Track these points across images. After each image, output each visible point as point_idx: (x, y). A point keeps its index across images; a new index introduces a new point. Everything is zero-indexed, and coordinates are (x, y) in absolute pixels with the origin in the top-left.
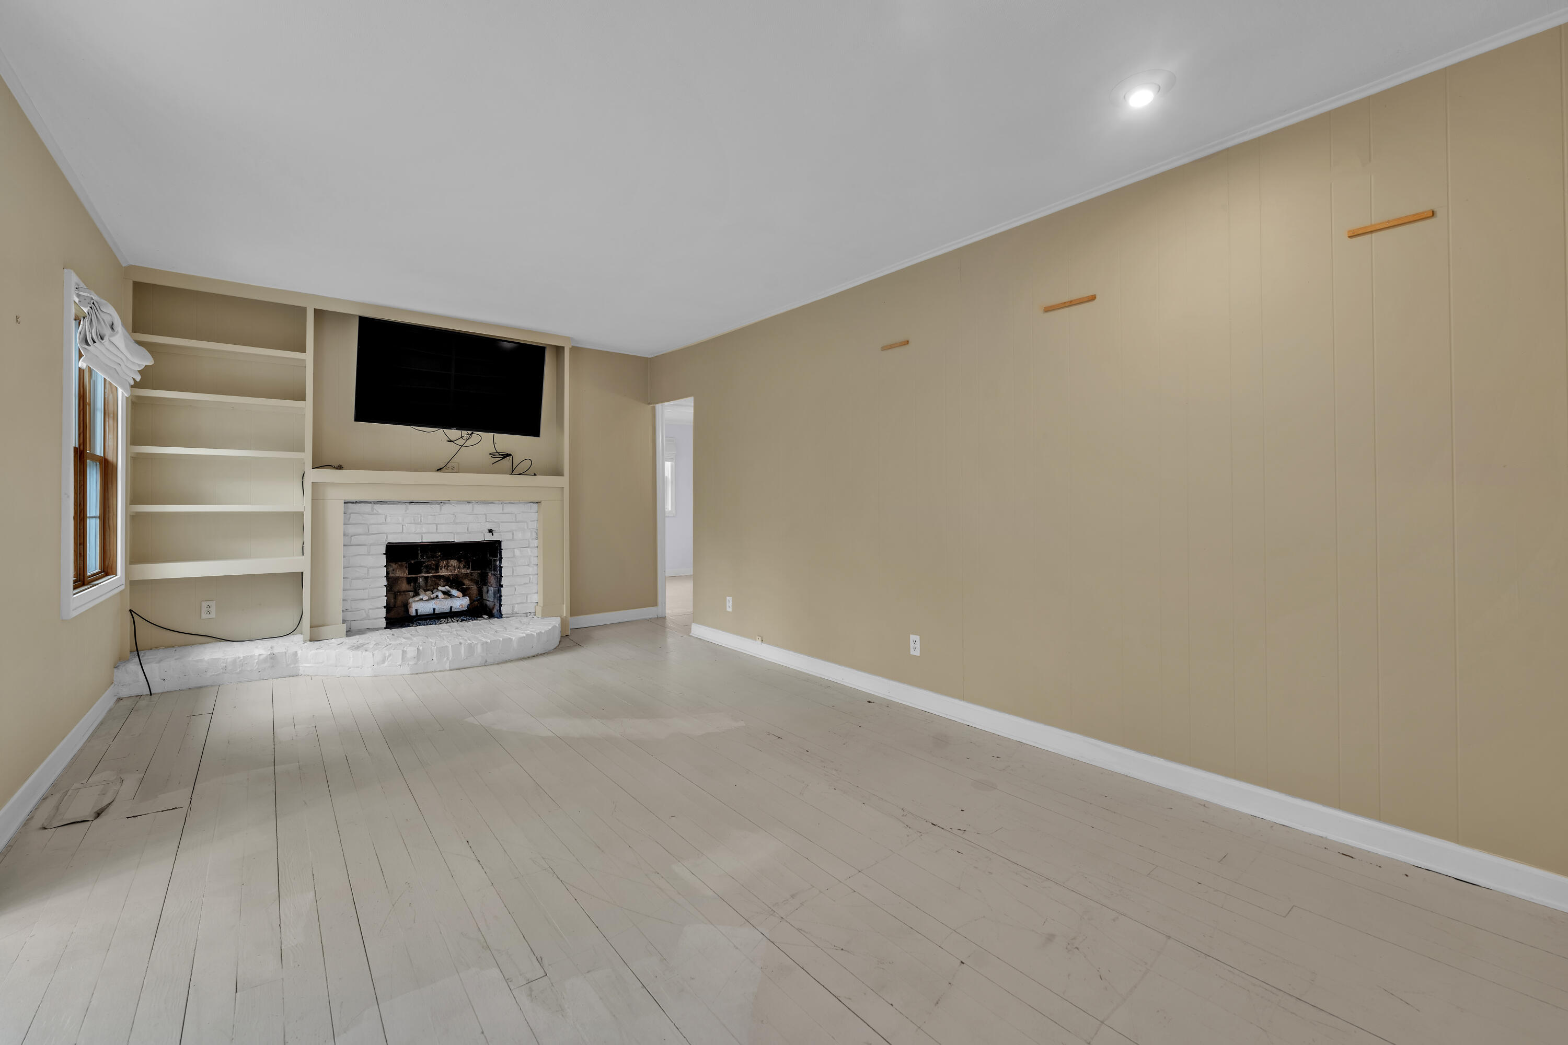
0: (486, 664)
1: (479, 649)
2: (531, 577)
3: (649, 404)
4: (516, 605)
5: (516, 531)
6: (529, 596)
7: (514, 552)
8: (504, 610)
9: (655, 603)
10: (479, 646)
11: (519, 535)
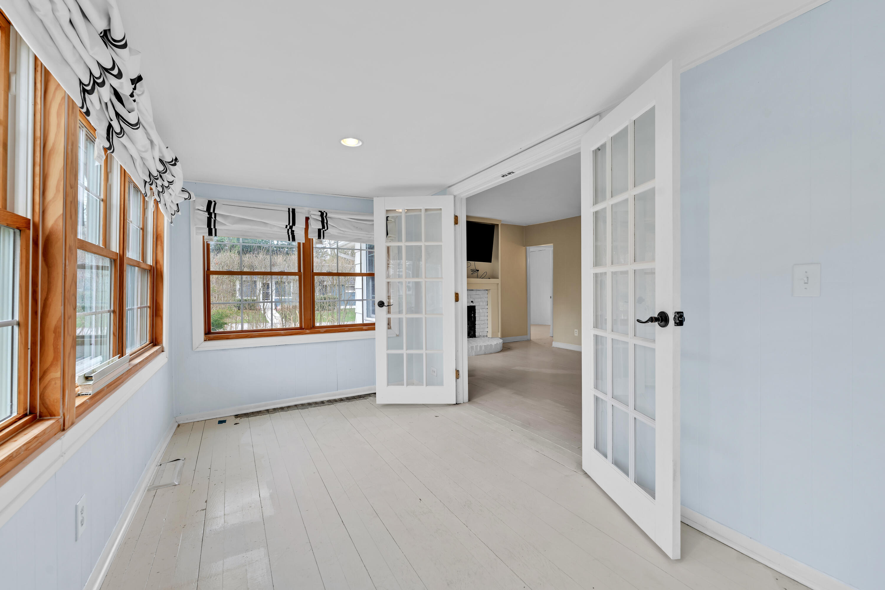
0: (485, 354)
1: (483, 348)
2: (486, 321)
3: (524, 246)
4: (481, 333)
5: (480, 302)
6: (485, 329)
7: (480, 311)
8: (477, 334)
9: (527, 335)
10: (483, 346)
11: (481, 304)
